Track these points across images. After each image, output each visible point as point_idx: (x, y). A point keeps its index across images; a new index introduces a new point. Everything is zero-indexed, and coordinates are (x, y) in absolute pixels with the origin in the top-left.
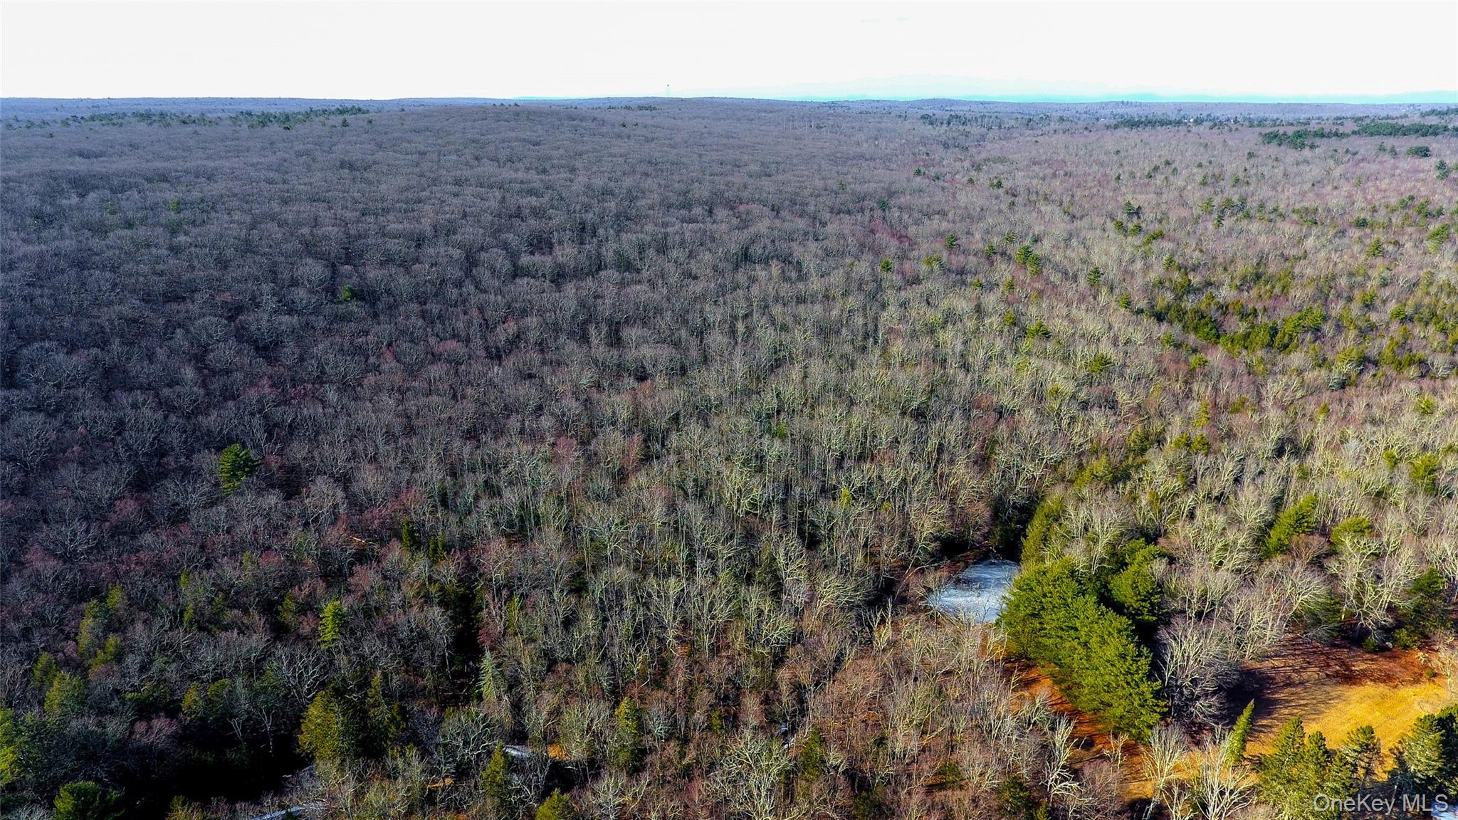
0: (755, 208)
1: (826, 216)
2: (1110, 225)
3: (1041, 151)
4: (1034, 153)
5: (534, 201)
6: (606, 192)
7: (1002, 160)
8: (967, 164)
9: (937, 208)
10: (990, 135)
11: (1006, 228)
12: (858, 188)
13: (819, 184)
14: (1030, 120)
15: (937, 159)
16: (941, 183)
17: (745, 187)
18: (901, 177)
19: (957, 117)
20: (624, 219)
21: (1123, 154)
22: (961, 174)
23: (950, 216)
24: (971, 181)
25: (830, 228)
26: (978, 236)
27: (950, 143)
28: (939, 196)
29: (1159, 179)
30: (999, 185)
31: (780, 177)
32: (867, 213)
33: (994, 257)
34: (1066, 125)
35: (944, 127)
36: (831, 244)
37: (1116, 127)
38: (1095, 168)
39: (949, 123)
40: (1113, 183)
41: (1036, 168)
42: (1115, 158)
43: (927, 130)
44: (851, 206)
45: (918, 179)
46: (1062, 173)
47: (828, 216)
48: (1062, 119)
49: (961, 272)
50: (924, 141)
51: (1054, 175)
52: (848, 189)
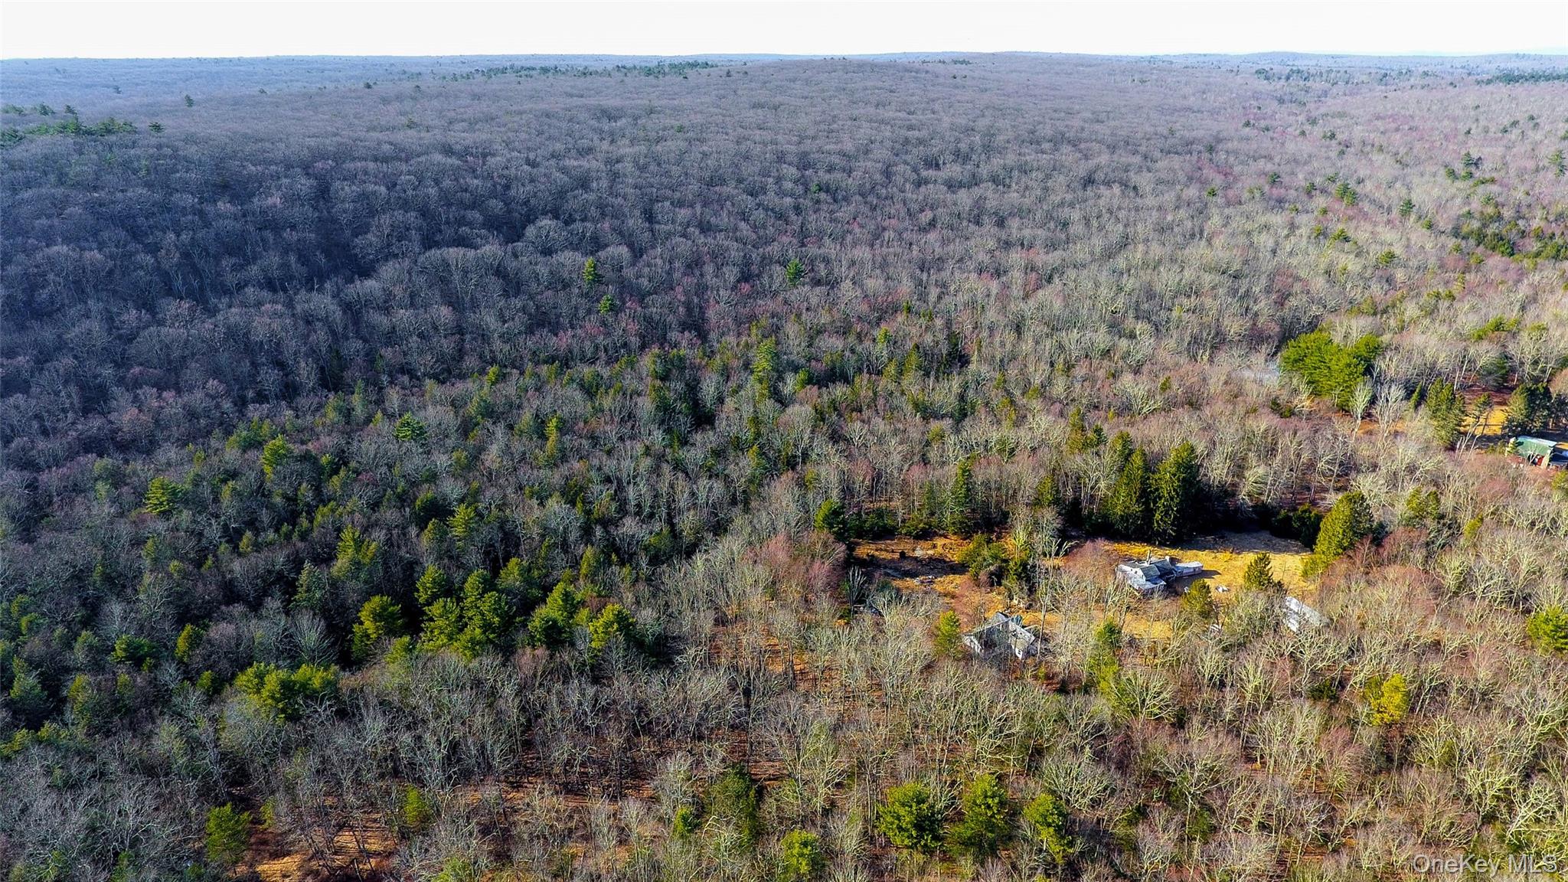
0: (1095, 146)
1: (1157, 154)
2: (1442, 171)
3: (1389, 106)
4: (1380, 109)
5: (916, 133)
6: (969, 130)
7: (1341, 115)
8: (1301, 118)
9: (1263, 153)
10: (1334, 90)
11: (1330, 172)
12: (1187, 134)
13: (1150, 129)
14: (1385, 75)
15: (1270, 113)
16: (1270, 133)
17: (1083, 129)
18: (1227, 126)
19: (1299, 71)
20: (988, 149)
21: (1481, 110)
22: (1294, 128)
23: (1277, 160)
24: (1303, 133)
25: (1160, 165)
26: (1301, 176)
27: (1286, 98)
28: (1267, 144)
29: (1514, 134)
30: (1333, 136)
31: (1112, 123)
32: (1195, 154)
33: (1314, 193)
34: (1428, 80)
35: (1283, 82)
36: (1163, 175)
37: (1489, 82)
38: (1446, 122)
39: (1288, 78)
40: (1461, 138)
41: (1379, 123)
42: (1472, 113)
43: (1262, 85)
44: (1180, 149)
45: (1247, 129)
46: (1407, 127)
47: (1159, 155)
48: (1426, 74)
49: (1280, 201)
50: (1256, 96)
51: (1397, 130)
52: (1178, 134)
